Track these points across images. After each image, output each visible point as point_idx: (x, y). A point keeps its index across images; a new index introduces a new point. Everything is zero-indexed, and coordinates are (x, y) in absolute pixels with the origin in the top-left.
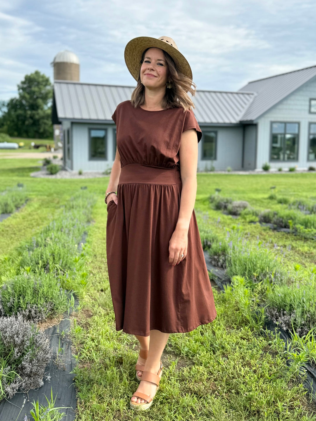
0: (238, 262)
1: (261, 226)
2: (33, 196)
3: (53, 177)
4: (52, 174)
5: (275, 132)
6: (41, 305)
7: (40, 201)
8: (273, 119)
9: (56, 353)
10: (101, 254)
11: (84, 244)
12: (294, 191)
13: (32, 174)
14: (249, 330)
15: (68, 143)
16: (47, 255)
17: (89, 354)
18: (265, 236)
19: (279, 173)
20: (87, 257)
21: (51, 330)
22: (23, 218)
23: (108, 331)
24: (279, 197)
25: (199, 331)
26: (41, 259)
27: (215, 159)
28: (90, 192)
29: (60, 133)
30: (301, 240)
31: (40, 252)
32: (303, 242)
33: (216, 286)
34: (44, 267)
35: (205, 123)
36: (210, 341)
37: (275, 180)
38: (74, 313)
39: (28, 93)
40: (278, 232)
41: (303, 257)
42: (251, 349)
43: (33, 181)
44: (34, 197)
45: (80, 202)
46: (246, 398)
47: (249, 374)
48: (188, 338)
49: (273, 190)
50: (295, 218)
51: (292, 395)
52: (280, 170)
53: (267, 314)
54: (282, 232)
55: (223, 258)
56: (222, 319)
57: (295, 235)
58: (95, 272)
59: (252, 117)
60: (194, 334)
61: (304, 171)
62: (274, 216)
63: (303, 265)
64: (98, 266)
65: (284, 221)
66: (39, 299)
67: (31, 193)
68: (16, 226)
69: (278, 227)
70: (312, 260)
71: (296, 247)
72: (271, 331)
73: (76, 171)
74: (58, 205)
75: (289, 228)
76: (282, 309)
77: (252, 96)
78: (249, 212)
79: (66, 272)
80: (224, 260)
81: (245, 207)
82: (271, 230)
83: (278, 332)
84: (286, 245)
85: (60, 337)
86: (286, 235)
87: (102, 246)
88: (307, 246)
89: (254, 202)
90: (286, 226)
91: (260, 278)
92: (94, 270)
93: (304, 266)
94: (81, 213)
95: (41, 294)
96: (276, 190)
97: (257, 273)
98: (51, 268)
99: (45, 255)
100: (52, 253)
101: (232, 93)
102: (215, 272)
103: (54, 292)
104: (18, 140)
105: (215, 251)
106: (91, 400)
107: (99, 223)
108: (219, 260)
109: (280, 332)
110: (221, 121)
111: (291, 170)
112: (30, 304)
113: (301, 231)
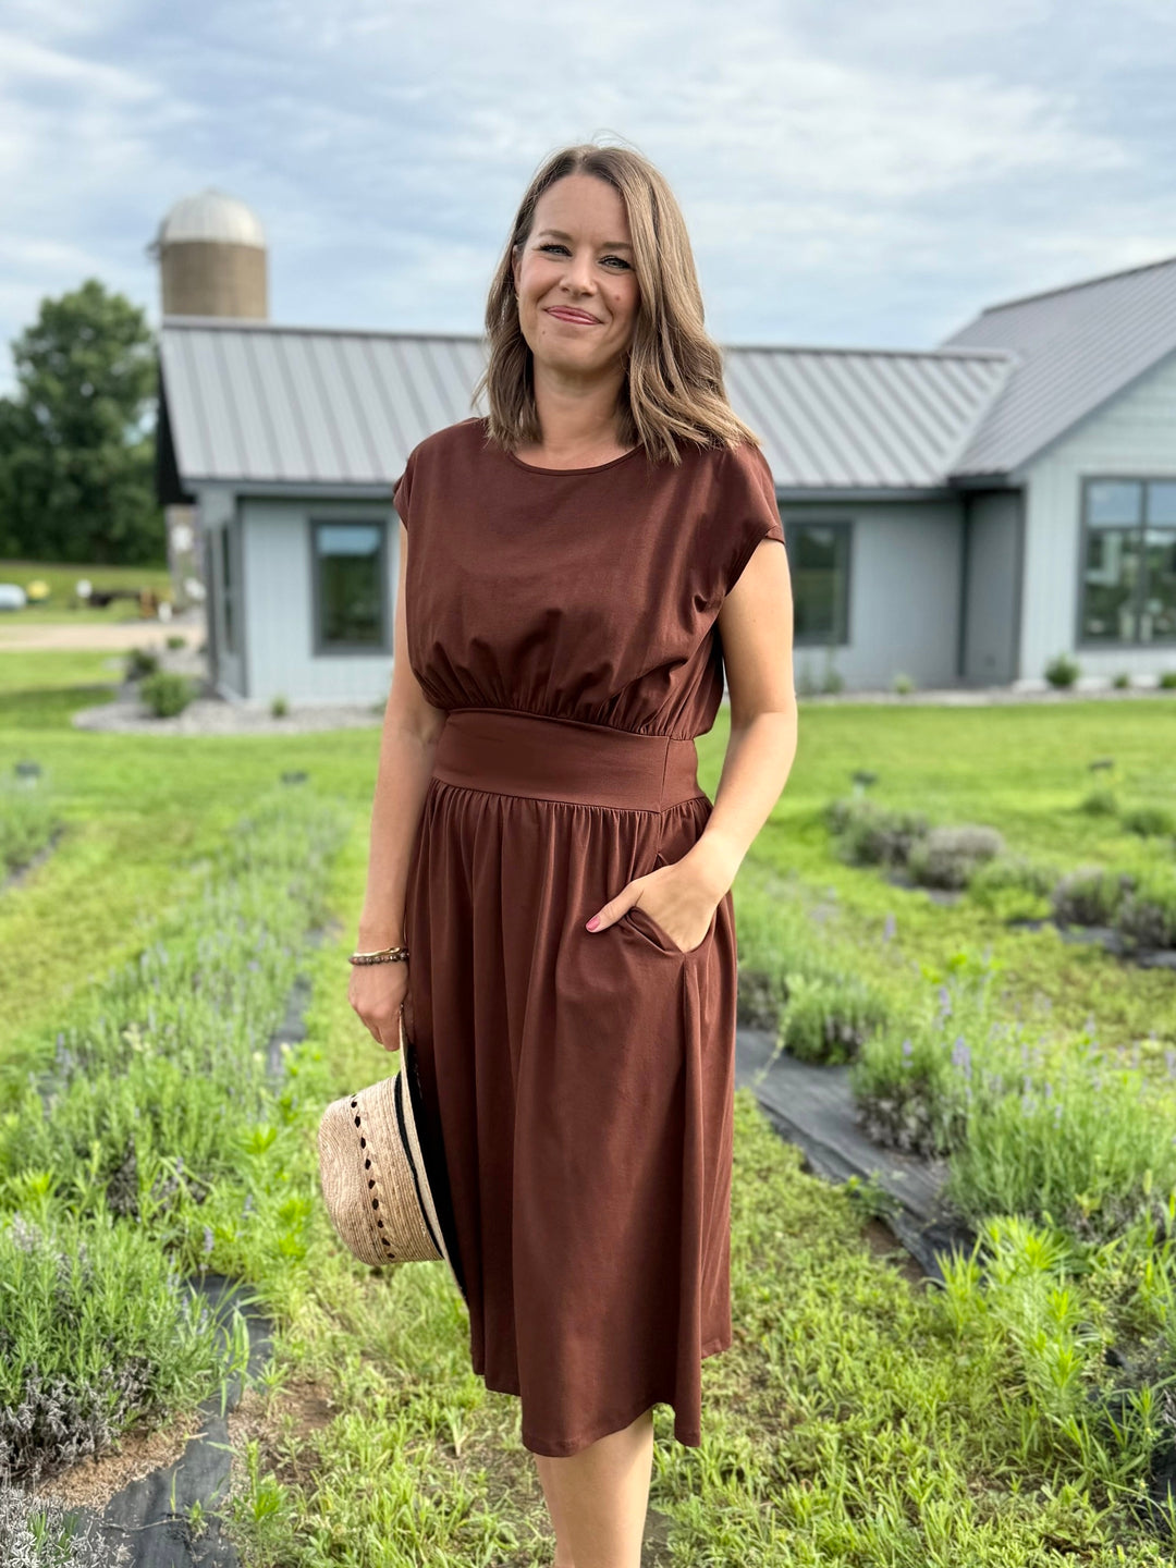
0: (1000, 1142)
1: (1066, 943)
2: (82, 813)
3: (164, 730)
4: (161, 714)
5: (1098, 519)
6: (92, 1377)
7: (114, 835)
8: (1092, 468)
11: (292, 1049)
13: (81, 717)
14: (1085, 1504)
15: (227, 581)
16: (128, 1111)
18: (1087, 988)
19: (1115, 696)
20: (309, 1106)
21: (139, 1497)
22: (42, 914)
23: (406, 1502)
24: (1131, 804)
25: (840, 1499)
26: (99, 1135)
27: (844, 639)
28: (321, 792)
29: (195, 540)
31: (93, 1099)
33: (902, 1253)
34: (113, 1165)
35: (802, 487)
36: (898, 1554)
37: (1100, 727)
38: (248, 1398)
39: (60, 378)
40: (1146, 967)
43: (81, 749)
44: (84, 816)
45: (276, 842)
48: (790, 1536)
49: (1102, 774)
52: (1121, 684)
53: (1167, 1417)
54: (1160, 968)
55: (922, 1111)
56: (948, 1435)
59: (999, 459)
60: (817, 1512)
62: (1119, 899)
65: (1167, 919)
66: (82, 1351)
67: (77, 801)
68: (9, 950)
69: (1142, 945)
73: (260, 701)
74: (187, 854)
77: (1001, 369)
78: (1007, 874)
79: (212, 1187)
80: (925, 1118)
81: (985, 855)
82: (1112, 960)
85: (181, 1536)
89: (1020, 826)
91: (1109, 1219)
94: (282, 892)
95: (89, 1329)
96: (1119, 775)
97: (1091, 1196)
98: (143, 1173)
99: (118, 1112)
100: (149, 1102)
101: (913, 357)
102: (893, 1182)
103: (153, 1311)
104: (24, 571)
105: (883, 1077)
108: (901, 1119)
110: (867, 477)
111: (1171, 683)
112: (40, 1374)
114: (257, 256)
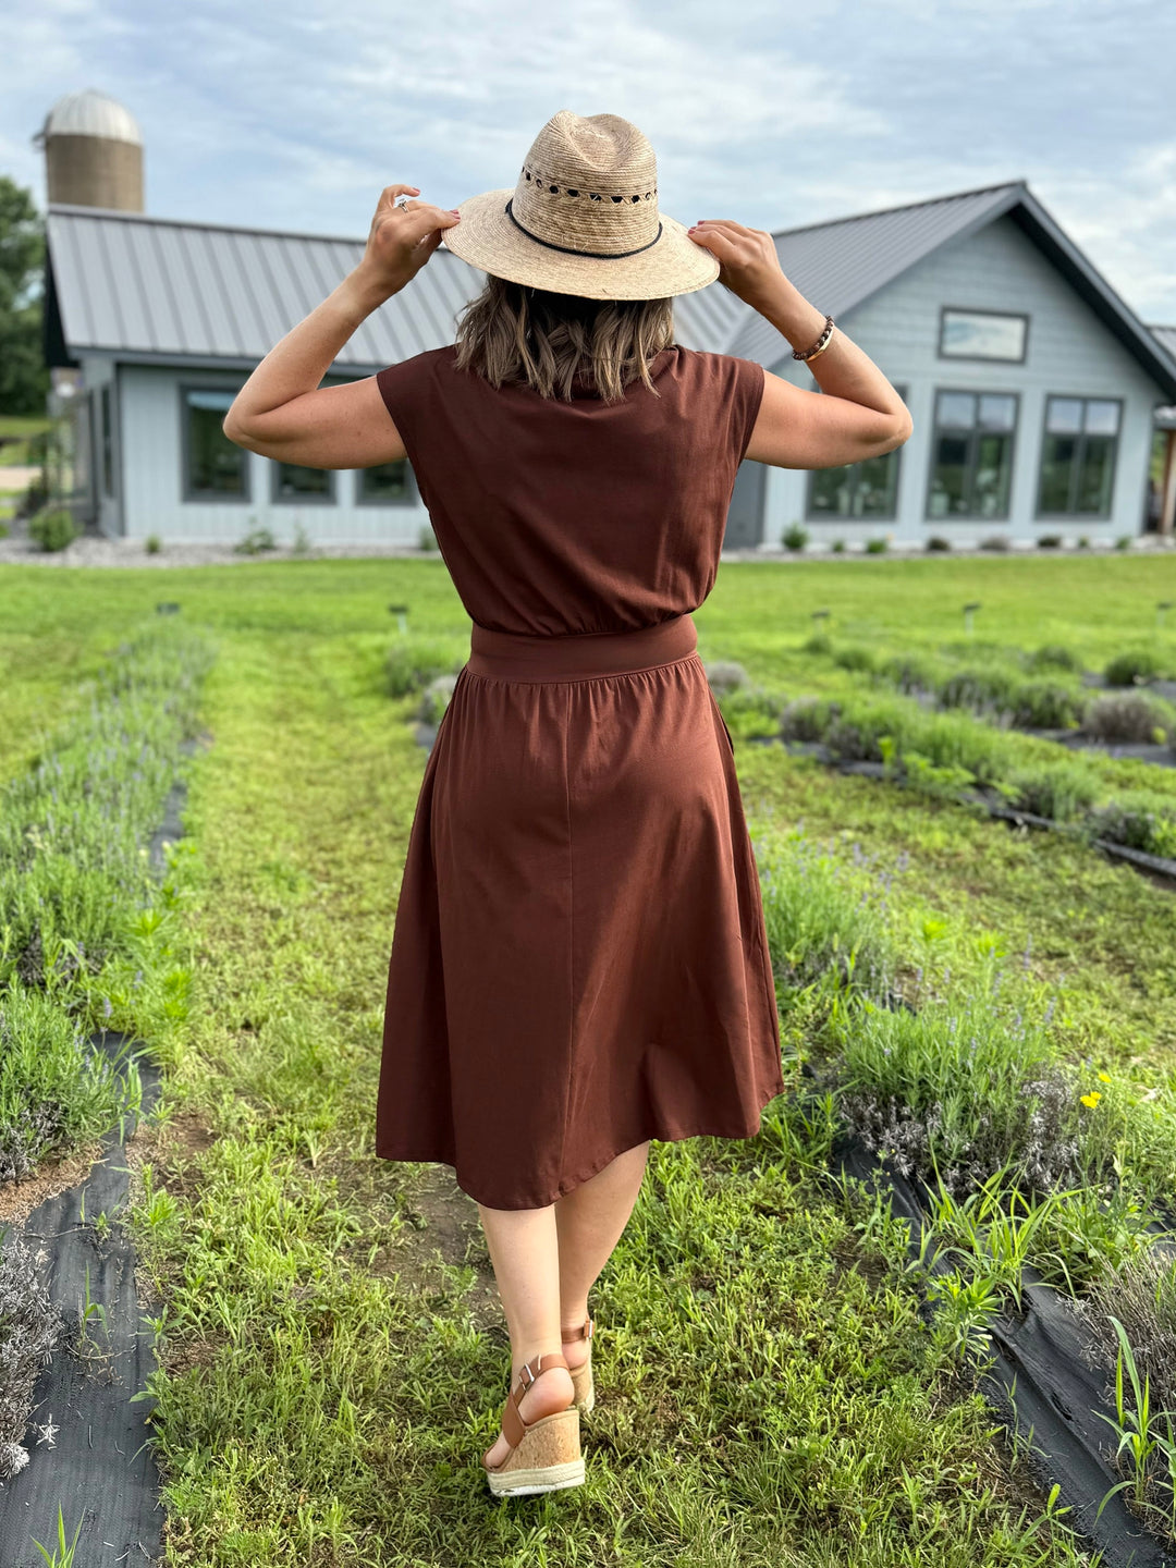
1: (790, 754)
3: (54, 561)
4: (48, 549)
6: (12, 1119)
7: (9, 655)
9: (77, 1313)
10: (242, 875)
11: (172, 846)
12: (886, 625)
14: (784, 1180)
15: (107, 432)
16: (33, 901)
17: (204, 1307)
18: (803, 791)
19: (834, 558)
20: (187, 892)
21: (54, 1211)
23: (273, 1205)
24: (841, 645)
26: (9, 921)
28: (191, 621)
30: (920, 804)
31: (3, 891)
32: (927, 814)
34: (21, 945)
36: (649, 1223)
37: (823, 583)
38: (141, 1130)
40: (846, 774)
41: (931, 869)
42: (794, 1253)
45: (154, 665)
46: (789, 1457)
47: (793, 1361)
49: (821, 622)
50: (899, 727)
51: (948, 1440)
52: (838, 548)
53: (843, 1115)
54: (856, 775)
57: (901, 789)
58: (221, 953)
61: (913, 551)
62: (829, 721)
63: (930, 898)
64: (229, 923)
65: (863, 738)
66: (3, 1098)
69: (844, 757)
70: (958, 879)
71: (907, 833)
72: (859, 1179)
73: (135, 539)
74: (73, 672)
75: (880, 760)
76: (893, 1099)
78: (748, 701)
79: (106, 961)
81: (732, 685)
82: (822, 768)
83: (884, 1185)
84: (872, 823)
85: (90, 1240)
86: (871, 788)
87: (241, 837)
88: (942, 828)
89: (760, 661)
90: (871, 755)
91: (809, 969)
92: (216, 943)
93: (934, 902)
94: (160, 710)
95: (9, 1080)
96: (833, 623)
97: (797, 953)
98: (47, 951)
99: (25, 901)
100: (51, 892)
103: (62, 1065)
106: (217, 1515)
107: (228, 742)
109: (891, 1188)
111: (875, 549)
113: (921, 776)
114: (134, 152)
